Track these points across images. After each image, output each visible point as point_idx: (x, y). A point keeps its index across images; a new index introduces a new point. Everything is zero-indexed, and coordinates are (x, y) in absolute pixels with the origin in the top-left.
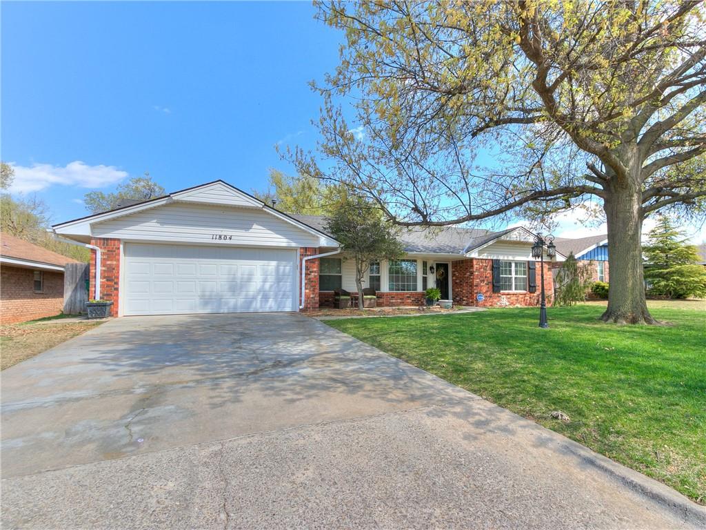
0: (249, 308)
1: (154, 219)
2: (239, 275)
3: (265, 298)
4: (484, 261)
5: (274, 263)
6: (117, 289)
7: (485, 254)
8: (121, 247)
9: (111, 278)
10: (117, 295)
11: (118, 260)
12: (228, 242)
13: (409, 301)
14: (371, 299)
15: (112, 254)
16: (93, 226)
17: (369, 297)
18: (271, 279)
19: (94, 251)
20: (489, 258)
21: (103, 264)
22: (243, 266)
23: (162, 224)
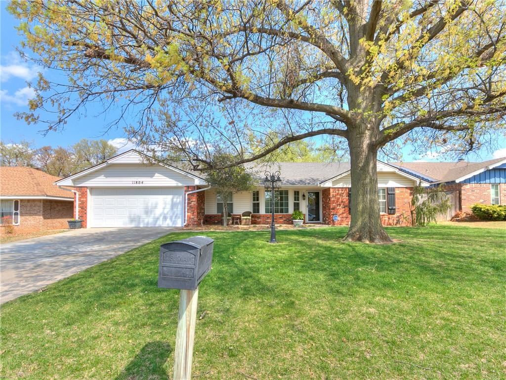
0: (155, 224)
1: (102, 174)
2: (150, 205)
3: (165, 218)
4: (340, 189)
5: (170, 197)
6: (86, 213)
7: (341, 184)
8: (88, 191)
9: (83, 208)
10: (86, 217)
11: (86, 198)
12: (141, 185)
13: (282, 220)
14: (246, 219)
15: (83, 195)
16: (74, 181)
17: (245, 217)
18: (169, 206)
19: (75, 193)
20: (345, 186)
21: (80, 200)
22: (152, 199)
23: (106, 177)
